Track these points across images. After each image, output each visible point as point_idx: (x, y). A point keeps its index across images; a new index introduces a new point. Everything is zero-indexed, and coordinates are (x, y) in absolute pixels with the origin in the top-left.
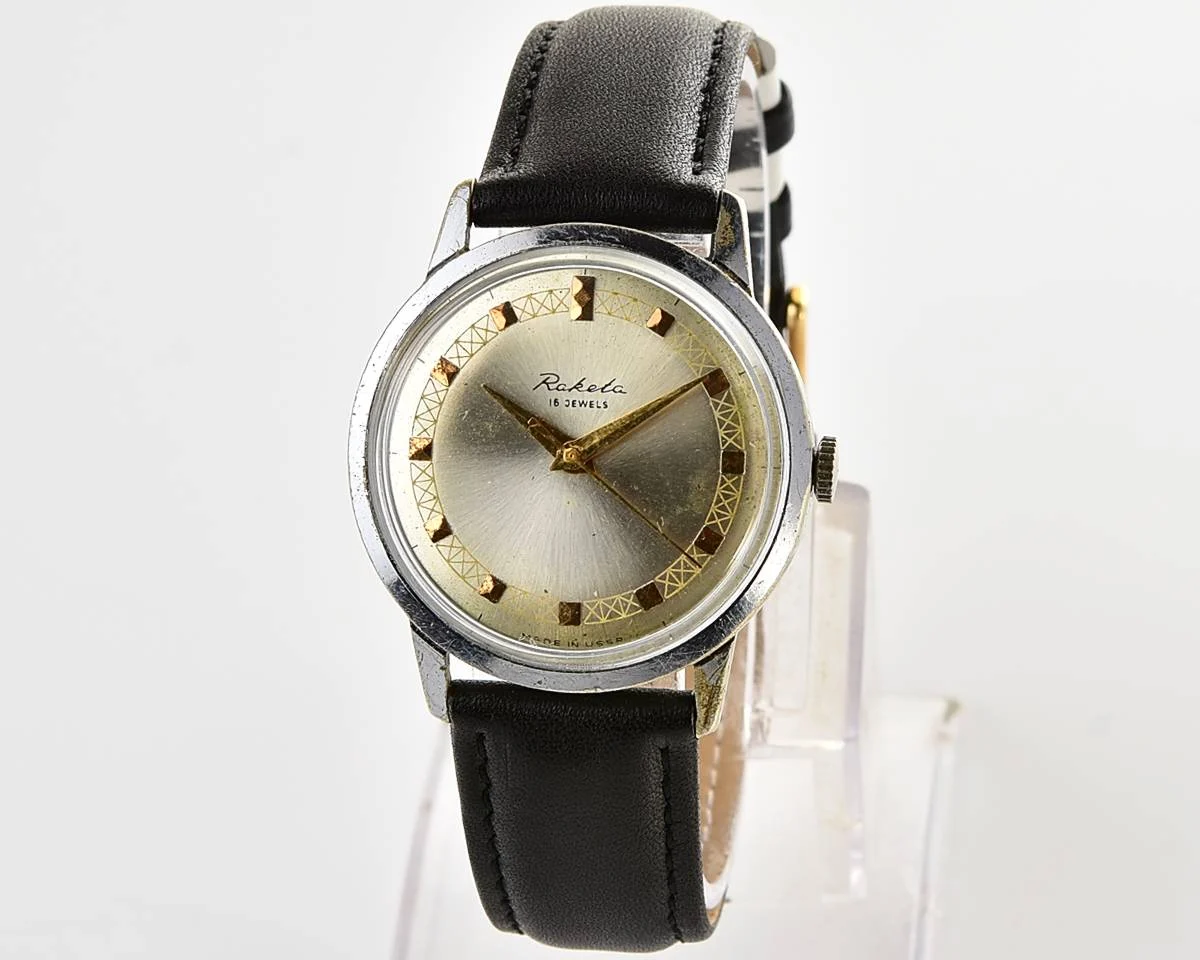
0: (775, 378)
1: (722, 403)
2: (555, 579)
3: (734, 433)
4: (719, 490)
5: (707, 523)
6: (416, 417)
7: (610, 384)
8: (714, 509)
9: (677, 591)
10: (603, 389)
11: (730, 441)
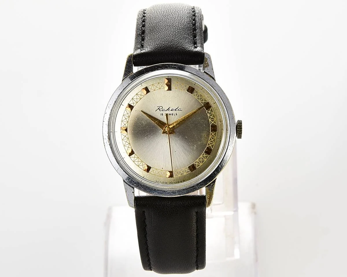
0: (224, 104)
1: (210, 112)
2: (165, 165)
3: (213, 120)
4: (210, 136)
5: (207, 146)
6: (122, 121)
7: (177, 108)
8: (209, 142)
9: (200, 166)
10: (175, 110)
11: (213, 122)
